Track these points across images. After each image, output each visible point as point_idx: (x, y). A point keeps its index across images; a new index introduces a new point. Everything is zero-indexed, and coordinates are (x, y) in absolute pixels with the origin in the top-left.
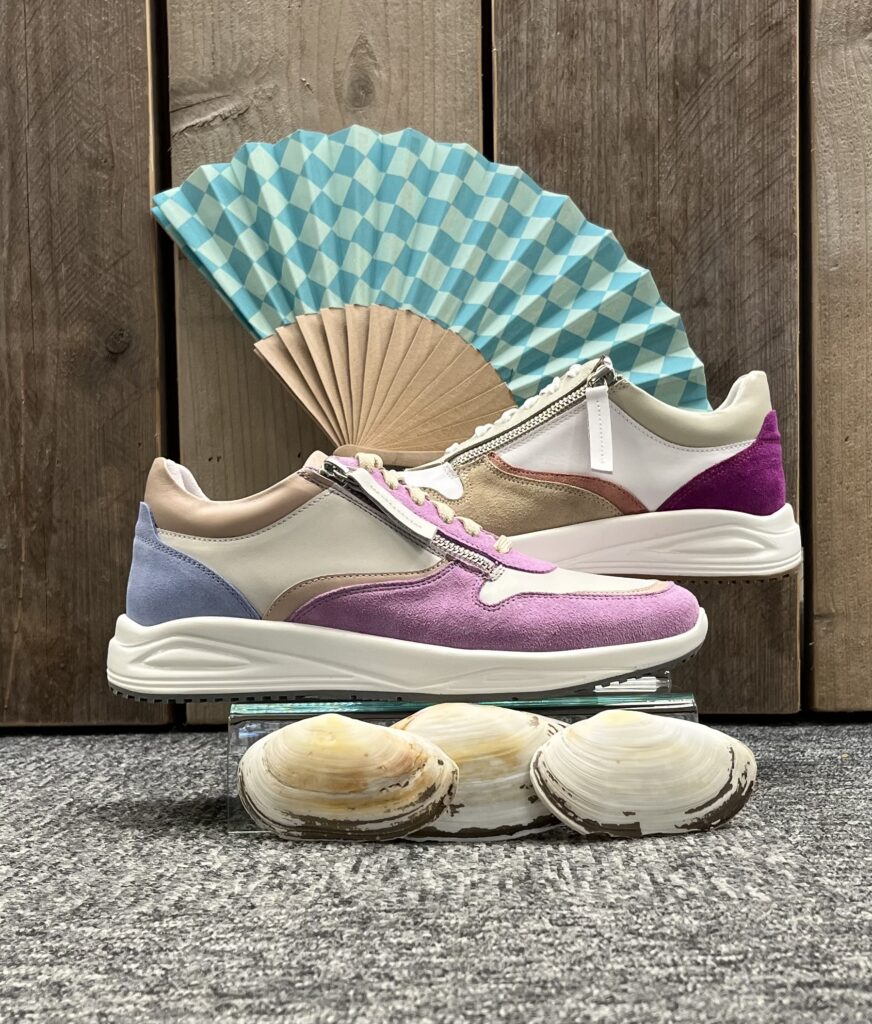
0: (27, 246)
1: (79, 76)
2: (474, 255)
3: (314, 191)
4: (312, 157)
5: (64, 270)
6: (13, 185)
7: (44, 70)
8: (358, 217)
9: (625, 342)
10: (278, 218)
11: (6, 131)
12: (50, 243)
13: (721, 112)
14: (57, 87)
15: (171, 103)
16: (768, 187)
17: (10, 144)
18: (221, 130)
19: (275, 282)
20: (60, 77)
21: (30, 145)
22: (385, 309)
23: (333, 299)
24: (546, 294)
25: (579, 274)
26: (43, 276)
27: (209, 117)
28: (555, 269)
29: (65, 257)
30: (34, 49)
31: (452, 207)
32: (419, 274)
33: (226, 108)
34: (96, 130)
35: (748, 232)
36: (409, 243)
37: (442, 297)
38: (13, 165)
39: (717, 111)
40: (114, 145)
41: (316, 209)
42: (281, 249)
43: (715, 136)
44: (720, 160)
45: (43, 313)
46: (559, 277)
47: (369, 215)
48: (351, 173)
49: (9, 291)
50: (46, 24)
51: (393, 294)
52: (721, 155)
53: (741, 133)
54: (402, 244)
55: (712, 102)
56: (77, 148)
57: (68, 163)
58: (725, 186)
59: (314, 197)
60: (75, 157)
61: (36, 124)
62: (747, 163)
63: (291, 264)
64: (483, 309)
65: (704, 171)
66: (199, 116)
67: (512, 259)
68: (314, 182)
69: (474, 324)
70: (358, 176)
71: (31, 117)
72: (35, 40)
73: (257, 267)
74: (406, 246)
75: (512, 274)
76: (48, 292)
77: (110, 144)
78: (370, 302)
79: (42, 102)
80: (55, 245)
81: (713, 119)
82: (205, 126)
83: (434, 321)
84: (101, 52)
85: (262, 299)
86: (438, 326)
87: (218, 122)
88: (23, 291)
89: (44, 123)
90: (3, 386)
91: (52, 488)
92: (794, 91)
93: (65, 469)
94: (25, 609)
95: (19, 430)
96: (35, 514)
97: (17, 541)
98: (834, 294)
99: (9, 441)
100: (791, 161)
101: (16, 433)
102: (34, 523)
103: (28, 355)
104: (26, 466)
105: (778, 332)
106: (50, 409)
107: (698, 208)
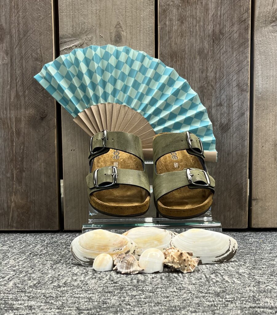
0: (16, 84)
1: (32, 32)
2: (145, 87)
3: (96, 65)
4: (96, 54)
5: (27, 92)
6: (11, 65)
7: (21, 30)
8: (110, 75)
9: (189, 117)
10: (85, 74)
11: (9, 49)
12: (23, 84)
13: (227, 47)
14: (25, 35)
15: (60, 41)
16: (241, 70)
17: (10, 53)
19: (84, 94)
20: (26, 32)
21: (17, 53)
22: (118, 104)
23: (102, 101)
24: (166, 100)
25: (176, 94)
26: (21, 94)
27: (71, 46)
28: (169, 92)
29: (27, 88)
30: (18, 24)
31: (139, 72)
32: (128, 94)
33: (77, 43)
34: (37, 49)
35: (235, 84)
36: (125, 83)
37: (135, 101)
38: (11, 59)
40: (42, 54)
41: (97, 71)
42: (86, 84)
43: (225, 54)
44: (226, 62)
45: (21, 105)
46: (170, 95)
47: (113, 74)
48: (108, 60)
49: (10, 98)
50: (21, 16)
51: (121, 100)
52: (227, 60)
53: (233, 53)
54: (123, 84)
55: (224, 43)
56: (31, 55)
57: (28, 59)
58: (228, 70)
59: (96, 67)
60: (30, 57)
61: (18, 47)
62: (234, 63)
63: (89, 89)
64: (147, 105)
65: (222, 65)
66: (69, 45)
67: (156, 89)
68: (96, 63)
69: (144, 110)
70: (110, 61)
71: (17, 44)
72: (18, 21)
73: (78, 89)
74: (124, 84)
75: (156, 94)
76: (22, 98)
77: (41, 53)
78: (114, 102)
79: (20, 40)
80: (24, 84)
81: (224, 49)
82: (70, 48)
83: (133, 109)
84: (38, 25)
85: (80, 99)
86: (134, 110)
87: (74, 47)
88: (15, 98)
89: (21, 47)
90: (8, 127)
91: (23, 158)
92: (249, 41)
93: (28, 153)
94: (15, 195)
95: (13, 140)
96: (18, 166)
97: (13, 174)
98: (260, 103)
99: (10, 144)
100: (248, 62)
101: (12, 141)
102: (18, 169)
103: (16, 118)
104: (15, 152)
105: (243, 114)
106: (23, 134)
107: (220, 76)
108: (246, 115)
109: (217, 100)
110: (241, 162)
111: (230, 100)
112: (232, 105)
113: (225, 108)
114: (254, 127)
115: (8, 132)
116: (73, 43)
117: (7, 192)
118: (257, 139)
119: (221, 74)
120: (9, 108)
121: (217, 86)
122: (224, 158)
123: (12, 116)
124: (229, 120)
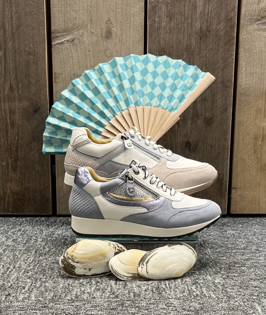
0: (9, 78)
1: (24, 27)
5: (20, 85)
6: (5, 59)
7: (14, 24)
11: (3, 43)
13: (213, 44)
14: (18, 30)
15: (52, 36)
16: (226, 67)
17: (4, 47)
18: (67, 45)
20: (18, 27)
21: (10, 47)
26: (14, 87)
27: (63, 40)
29: (21, 81)
30: (11, 18)
33: (68, 38)
34: (30, 44)
35: (219, 80)
38: (5, 53)
40: (35, 48)
43: (211, 51)
44: (212, 59)
45: (15, 98)
49: (4, 91)
50: (14, 10)
52: (213, 57)
53: (219, 51)
55: (211, 41)
56: (24, 49)
57: (21, 53)
60: (23, 52)
61: (11, 41)
62: (220, 60)
65: (208, 61)
66: (60, 40)
71: (10, 39)
72: (11, 15)
76: (16, 91)
77: (34, 48)
79: (13, 34)
80: (18, 77)
81: (211, 46)
82: (62, 43)
84: (31, 20)
87: (66, 42)
88: (9, 91)
89: (14, 41)
90: (3, 118)
91: (18, 148)
92: (234, 39)
93: (22, 143)
94: (10, 182)
96: (13, 155)
97: (8, 163)
98: (243, 98)
99: (5, 134)
100: (233, 59)
101: (7, 132)
102: (13, 158)
103: (10, 110)
104: (10, 142)
105: (226, 109)
106: (17, 125)
108: (229, 111)
110: (223, 154)
111: (214, 95)
112: (216, 101)
113: (210, 102)
114: (236, 122)
115: (3, 123)
116: (65, 38)
117: (2, 179)
118: (238, 132)
120: (3, 100)
122: (207, 150)
123: (7, 108)
124: (213, 114)
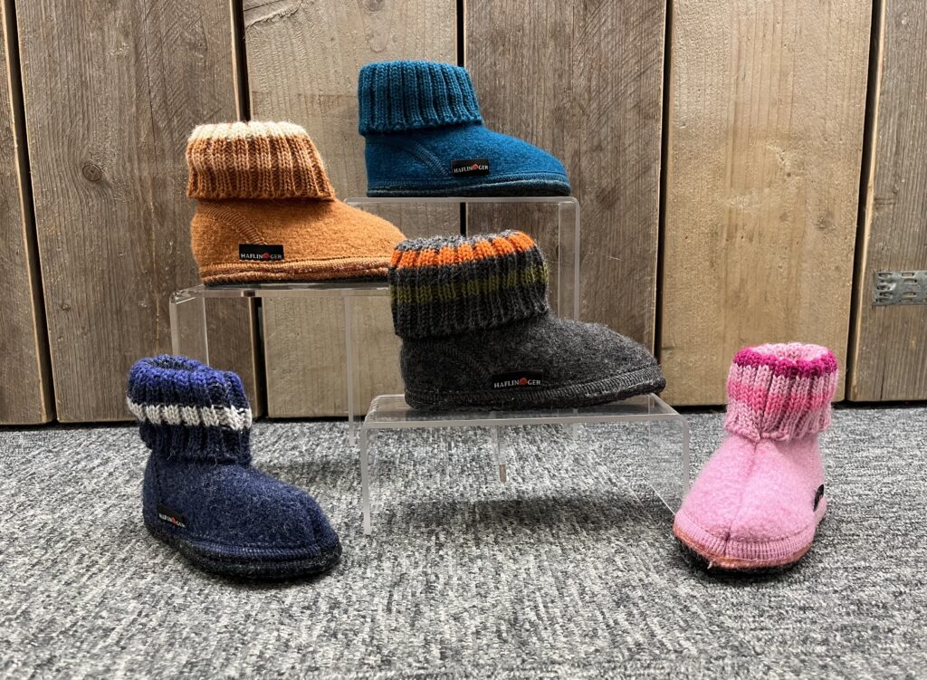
0: (148, 104)
5: (176, 121)
6: (137, 60)
11: (130, 23)
12: (165, 102)
13: (614, 20)
15: (244, 5)
16: (644, 72)
17: (133, 32)
18: (279, 24)
21: (148, 32)
26: (162, 125)
27: (271, 16)
29: (176, 112)
33: (282, 9)
34: (193, 23)
35: (630, 102)
38: (136, 47)
39: (612, 19)
40: (207, 34)
43: (610, 37)
44: (613, 53)
45: (163, 150)
49: (138, 135)
52: (614, 49)
53: (627, 35)
55: (609, 13)
56: (180, 35)
57: (174, 46)
58: (616, 71)
60: (179, 42)
61: (150, 17)
62: (631, 55)
65: (603, 60)
66: (264, 14)
71: (147, 12)
76: (165, 135)
77: (203, 33)
80: (169, 103)
81: (609, 25)
82: (268, 21)
87: (277, 18)
88: (148, 135)
89: (156, 18)
90: (138, 199)
91: (175, 267)
92: (663, 6)
93: (183, 255)
94: (160, 347)
95: (151, 229)
96: (164, 285)
97: (153, 302)
98: (683, 144)
99: (144, 236)
100: (659, 54)
101: (148, 231)
102: (164, 290)
103: (154, 179)
104: (156, 255)
105: (647, 169)
106: (171, 215)
107: (598, 85)
108: (653, 172)
109: (593, 138)
110: (640, 270)
111: (619, 137)
112: (625, 149)
113: (609, 154)
114: (670, 197)
115: (138, 211)
116: (274, 10)
117: (142, 340)
118: (674, 221)
119: (601, 80)
120: (136, 157)
121: (592, 107)
122: (606, 263)
123: (145, 174)
124: (617, 181)
